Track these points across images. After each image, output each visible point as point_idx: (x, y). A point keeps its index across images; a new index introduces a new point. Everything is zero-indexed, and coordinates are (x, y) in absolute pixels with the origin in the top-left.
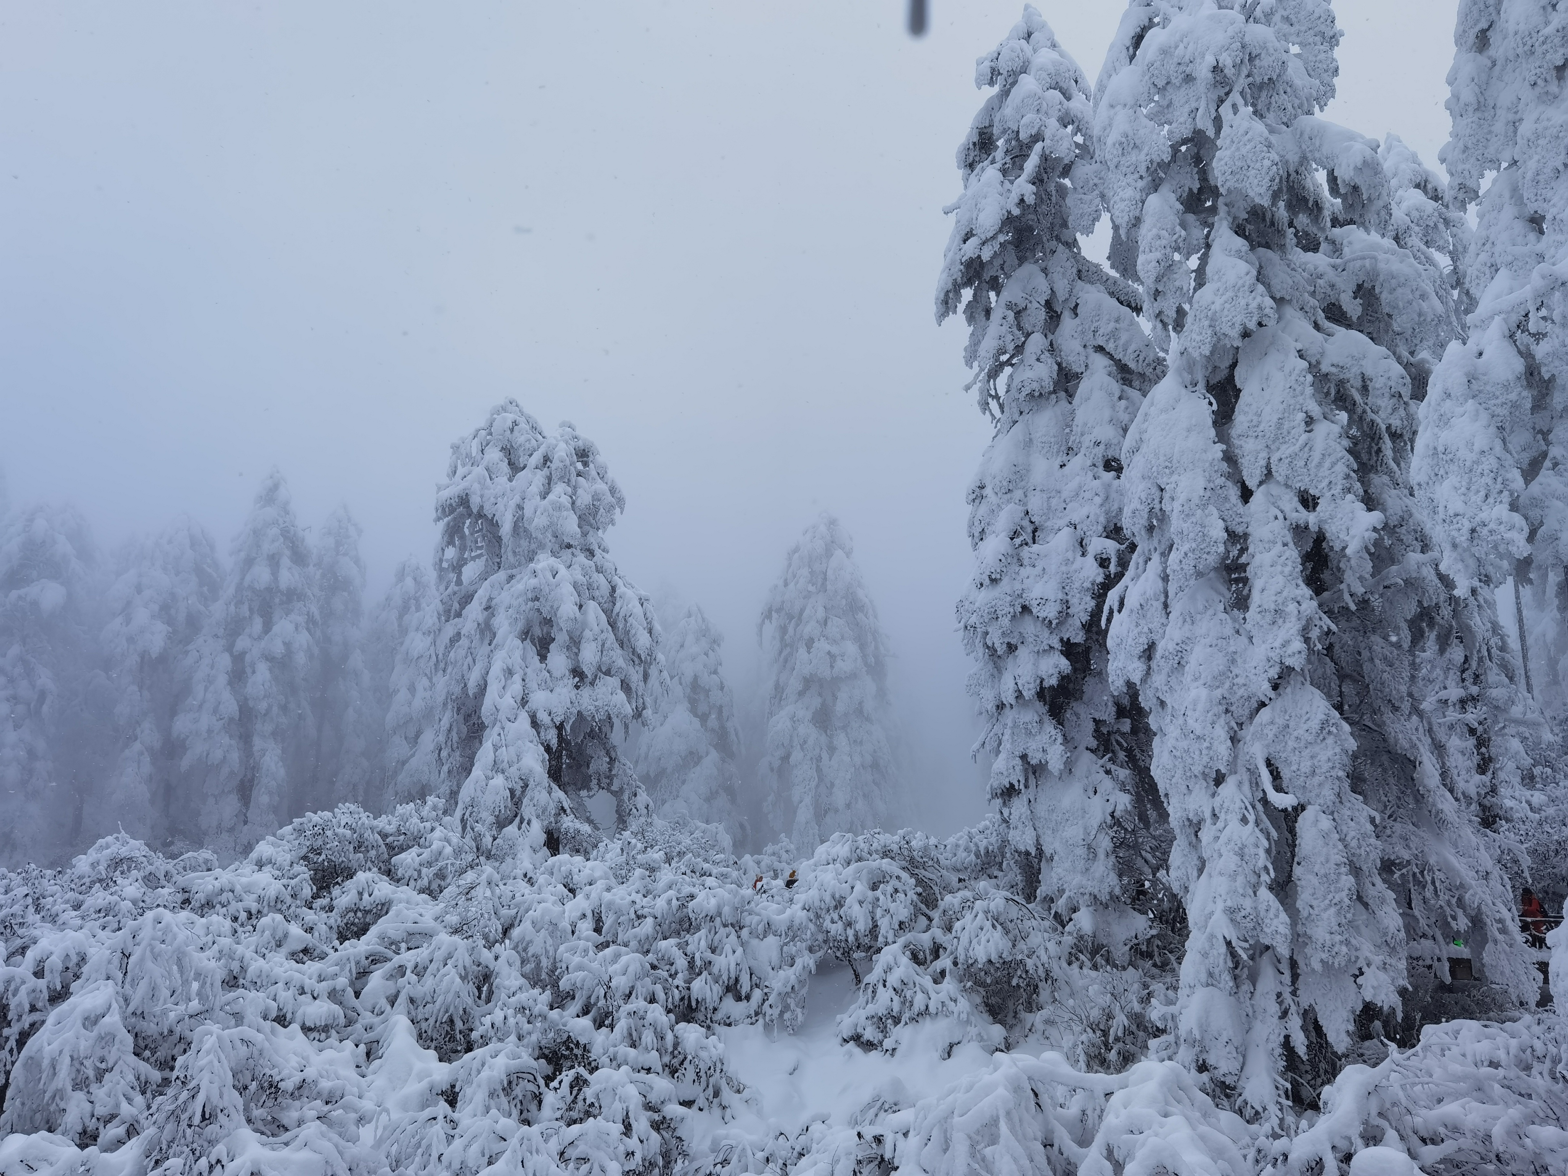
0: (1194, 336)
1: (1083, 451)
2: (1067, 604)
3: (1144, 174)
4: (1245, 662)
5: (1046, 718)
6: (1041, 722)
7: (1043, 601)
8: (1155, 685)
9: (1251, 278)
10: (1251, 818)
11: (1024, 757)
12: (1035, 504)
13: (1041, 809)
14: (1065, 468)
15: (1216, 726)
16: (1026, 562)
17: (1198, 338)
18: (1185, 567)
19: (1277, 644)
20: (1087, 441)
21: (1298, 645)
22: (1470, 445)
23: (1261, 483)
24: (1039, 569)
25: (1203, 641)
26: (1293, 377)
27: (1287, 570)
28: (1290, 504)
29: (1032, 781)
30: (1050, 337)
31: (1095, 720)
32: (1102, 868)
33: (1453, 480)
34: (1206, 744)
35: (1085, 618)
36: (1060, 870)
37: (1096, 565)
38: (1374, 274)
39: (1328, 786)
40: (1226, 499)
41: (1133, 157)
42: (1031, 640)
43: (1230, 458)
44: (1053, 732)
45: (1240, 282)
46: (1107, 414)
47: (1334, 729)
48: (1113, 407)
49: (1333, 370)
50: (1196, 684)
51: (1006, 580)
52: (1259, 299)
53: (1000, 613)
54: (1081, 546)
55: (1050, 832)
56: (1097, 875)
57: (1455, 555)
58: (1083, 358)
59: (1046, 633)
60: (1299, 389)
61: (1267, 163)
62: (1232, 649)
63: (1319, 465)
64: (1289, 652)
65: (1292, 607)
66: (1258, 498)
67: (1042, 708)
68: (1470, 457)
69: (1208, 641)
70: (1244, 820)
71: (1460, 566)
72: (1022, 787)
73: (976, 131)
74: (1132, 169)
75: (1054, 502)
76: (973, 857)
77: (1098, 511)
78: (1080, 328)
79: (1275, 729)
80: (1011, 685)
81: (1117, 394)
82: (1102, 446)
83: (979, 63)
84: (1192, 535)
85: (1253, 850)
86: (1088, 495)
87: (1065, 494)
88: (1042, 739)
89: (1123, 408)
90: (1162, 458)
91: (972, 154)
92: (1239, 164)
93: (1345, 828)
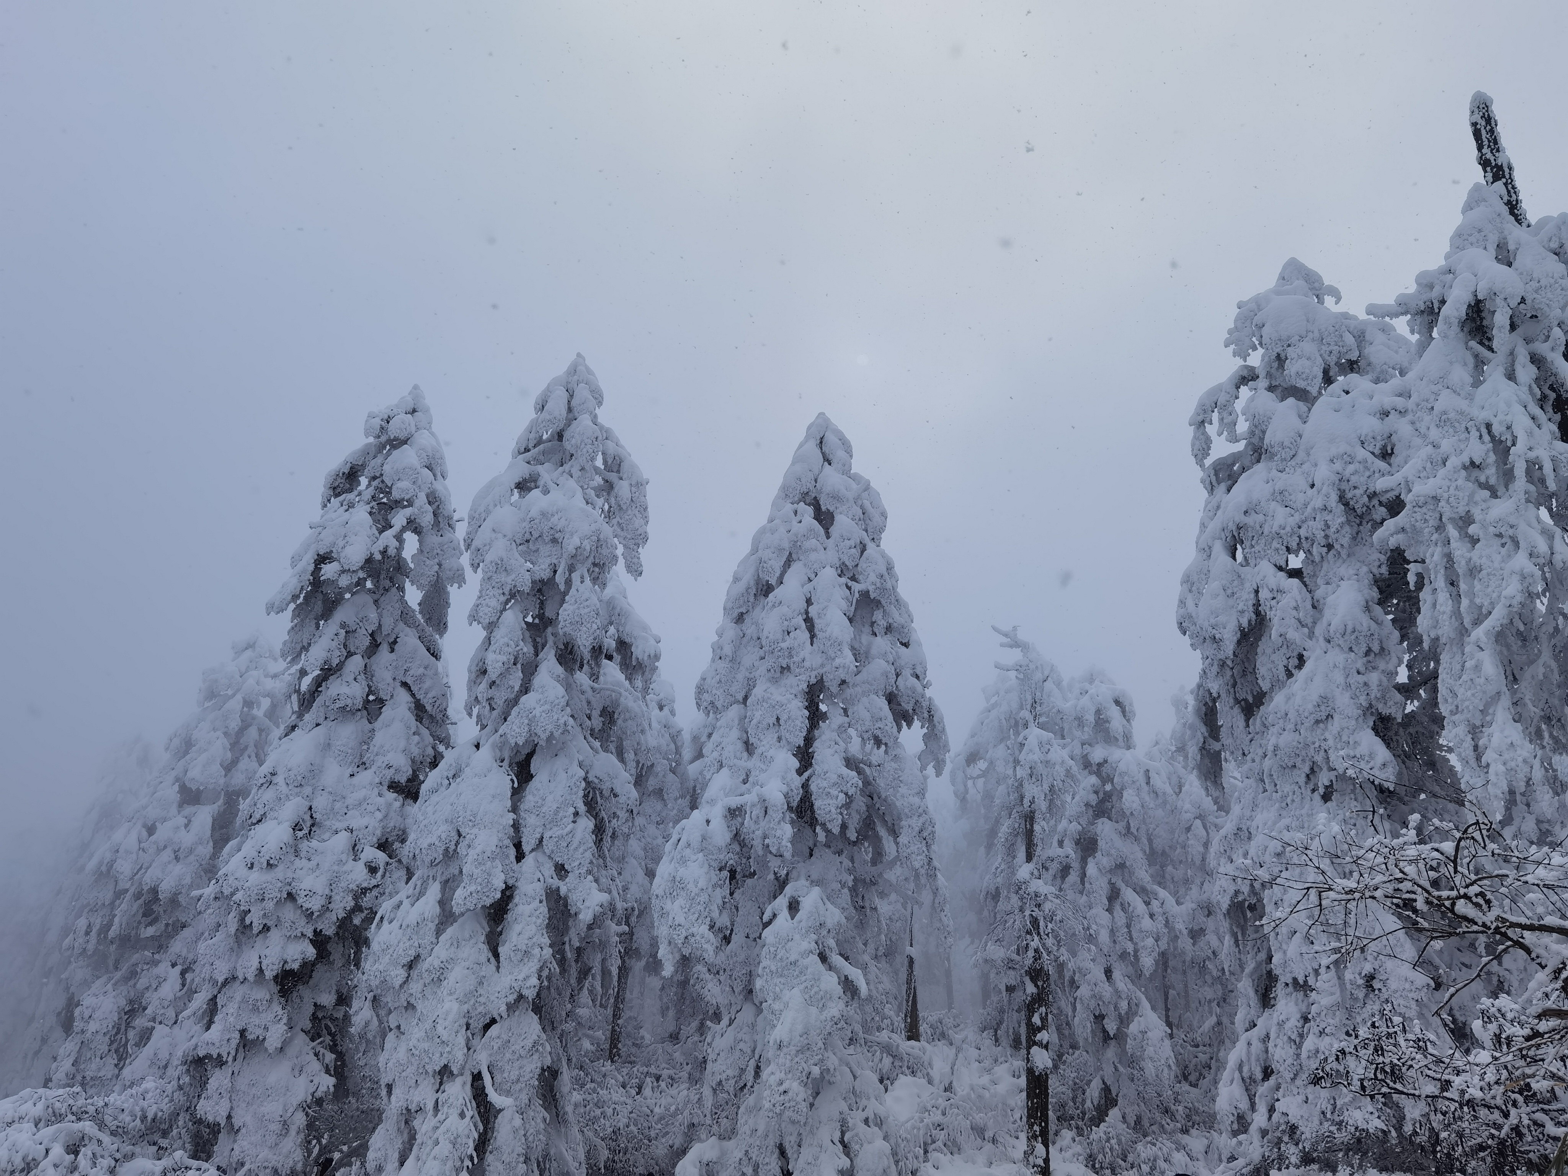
0: (515, 727)
1: (374, 768)
2: (329, 899)
3: (507, 593)
4: (489, 985)
5: (276, 997)
6: (270, 1001)
7: (311, 893)
8: (411, 991)
9: (563, 702)
10: (469, 1114)
11: (243, 1032)
12: (321, 803)
13: (242, 1083)
14: (354, 778)
15: (459, 1035)
16: (303, 854)
17: (517, 730)
18: (469, 904)
19: (521, 977)
20: (380, 761)
21: (534, 981)
22: (696, 882)
23: (533, 850)
24: (313, 863)
25: (463, 964)
26: (574, 780)
27: (539, 921)
28: (549, 870)
29: (241, 1056)
30: (367, 661)
31: (315, 1005)
32: (292, 1144)
33: (680, 902)
34: (448, 1049)
35: (342, 914)
36: (245, 1143)
37: (365, 871)
38: (616, 703)
39: (525, 1092)
40: (507, 856)
41: (503, 577)
42: (287, 925)
43: (516, 826)
44: (280, 1012)
45: (557, 701)
46: (402, 744)
47: (540, 1048)
48: (408, 739)
49: (596, 781)
50: (450, 998)
51: (281, 867)
52: (566, 718)
53: (267, 896)
54: (355, 849)
55: (244, 1105)
56: (285, 1151)
57: (669, 948)
58: (390, 689)
59: (303, 921)
60: (575, 790)
61: (595, 626)
62: (483, 974)
63: (576, 849)
64: (528, 985)
65: (537, 951)
66: (529, 860)
67: (275, 989)
68: (695, 891)
69: (467, 964)
70: (462, 1115)
71: (670, 956)
72: (230, 1059)
73: (349, 465)
74: (499, 585)
75: (338, 805)
76: (138, 1121)
77: (377, 825)
78: (394, 664)
79: (500, 1042)
80: (255, 964)
81: (413, 729)
82: (392, 770)
83: (372, 416)
84: (479, 880)
85: (464, 1140)
86: (370, 808)
87: (349, 801)
88: (267, 1017)
89: (415, 742)
90: (469, 813)
91: (339, 481)
92: (577, 619)
93: (527, 1126)
